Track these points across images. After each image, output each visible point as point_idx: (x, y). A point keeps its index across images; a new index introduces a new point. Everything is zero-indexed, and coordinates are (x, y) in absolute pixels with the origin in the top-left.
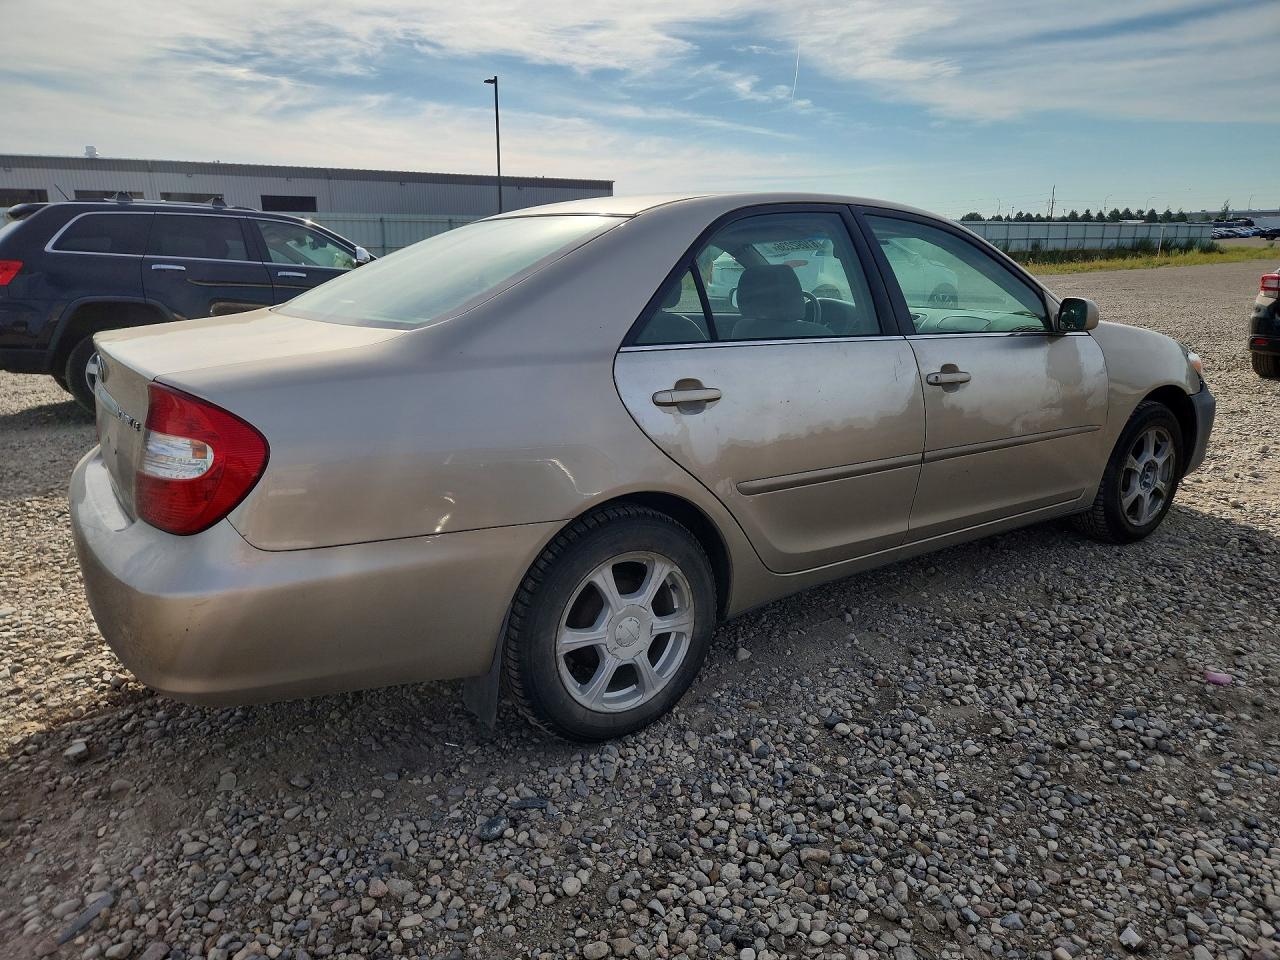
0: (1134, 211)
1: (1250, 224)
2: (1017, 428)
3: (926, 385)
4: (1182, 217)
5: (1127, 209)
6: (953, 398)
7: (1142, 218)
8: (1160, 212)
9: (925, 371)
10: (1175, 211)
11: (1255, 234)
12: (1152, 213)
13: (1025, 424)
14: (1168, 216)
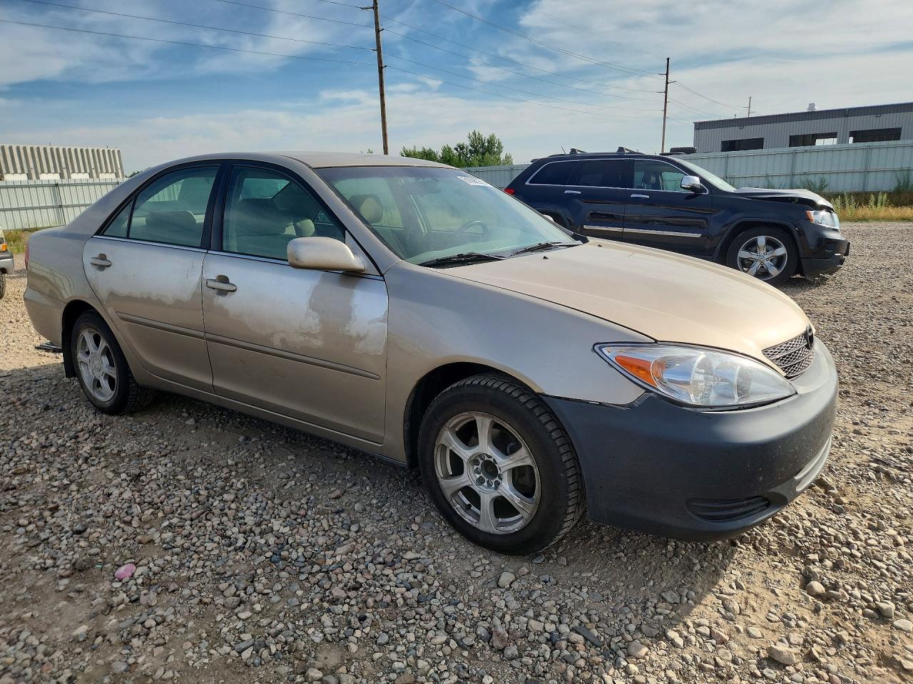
2: (276, 342)
3: (205, 287)
6: (221, 300)
9: (206, 276)
13: (283, 341)
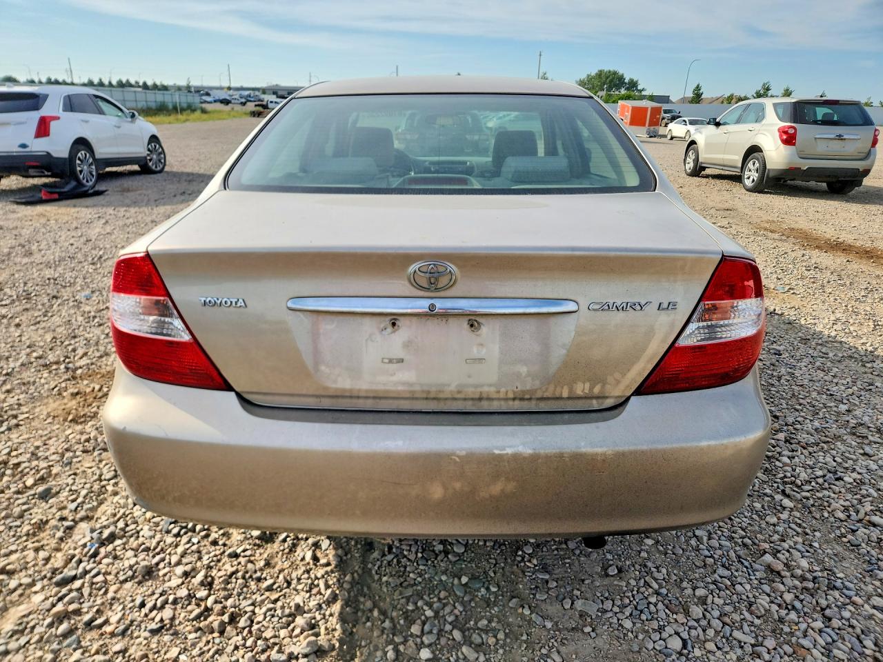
0: (133, 82)
1: (208, 94)
4: (165, 88)
5: (128, 81)
7: (139, 87)
8: (150, 83)
10: (158, 83)
11: (215, 101)
12: (145, 84)
14: (155, 87)
